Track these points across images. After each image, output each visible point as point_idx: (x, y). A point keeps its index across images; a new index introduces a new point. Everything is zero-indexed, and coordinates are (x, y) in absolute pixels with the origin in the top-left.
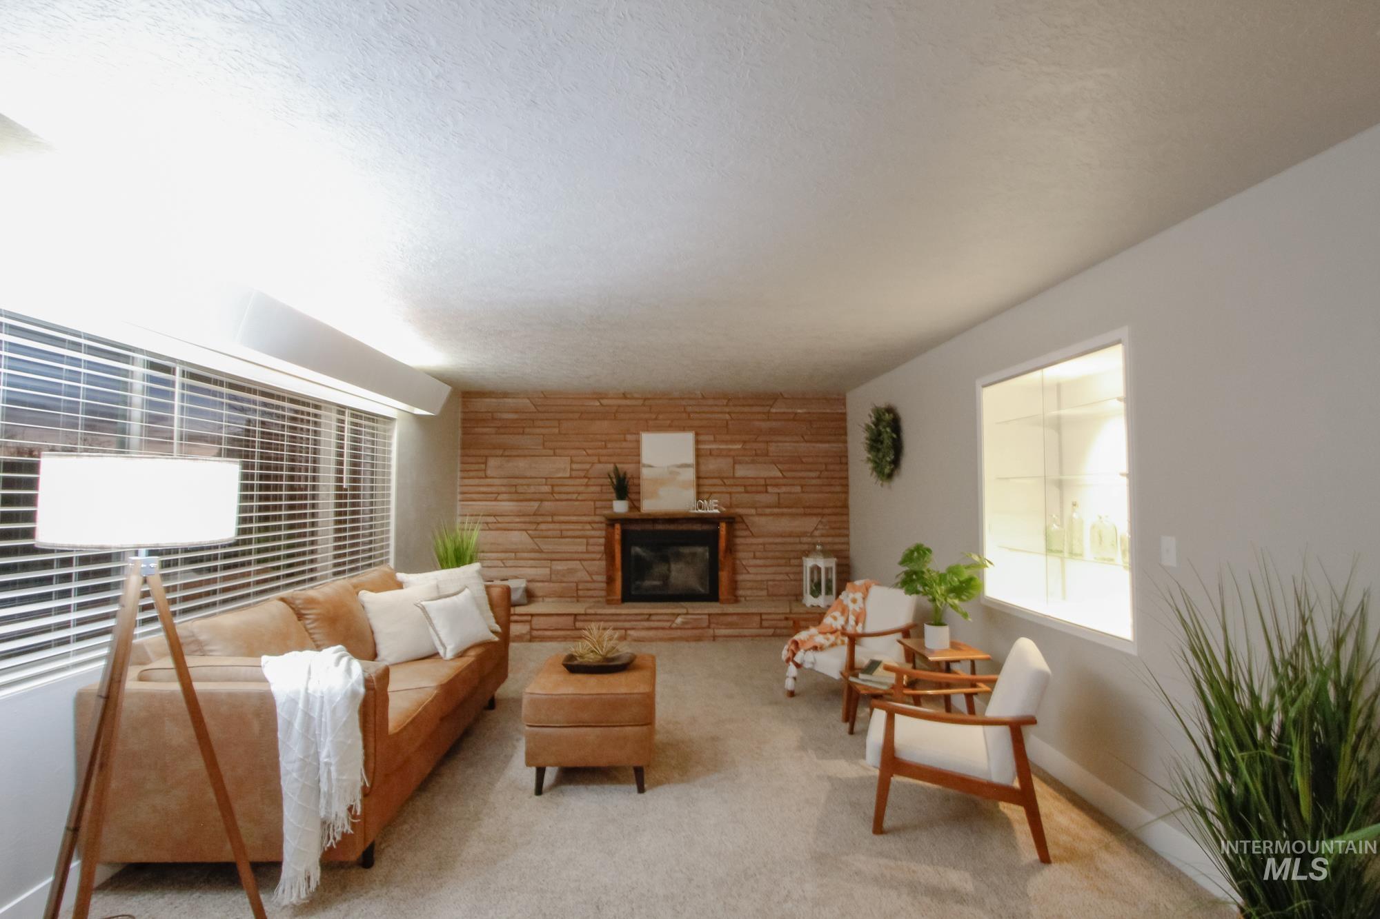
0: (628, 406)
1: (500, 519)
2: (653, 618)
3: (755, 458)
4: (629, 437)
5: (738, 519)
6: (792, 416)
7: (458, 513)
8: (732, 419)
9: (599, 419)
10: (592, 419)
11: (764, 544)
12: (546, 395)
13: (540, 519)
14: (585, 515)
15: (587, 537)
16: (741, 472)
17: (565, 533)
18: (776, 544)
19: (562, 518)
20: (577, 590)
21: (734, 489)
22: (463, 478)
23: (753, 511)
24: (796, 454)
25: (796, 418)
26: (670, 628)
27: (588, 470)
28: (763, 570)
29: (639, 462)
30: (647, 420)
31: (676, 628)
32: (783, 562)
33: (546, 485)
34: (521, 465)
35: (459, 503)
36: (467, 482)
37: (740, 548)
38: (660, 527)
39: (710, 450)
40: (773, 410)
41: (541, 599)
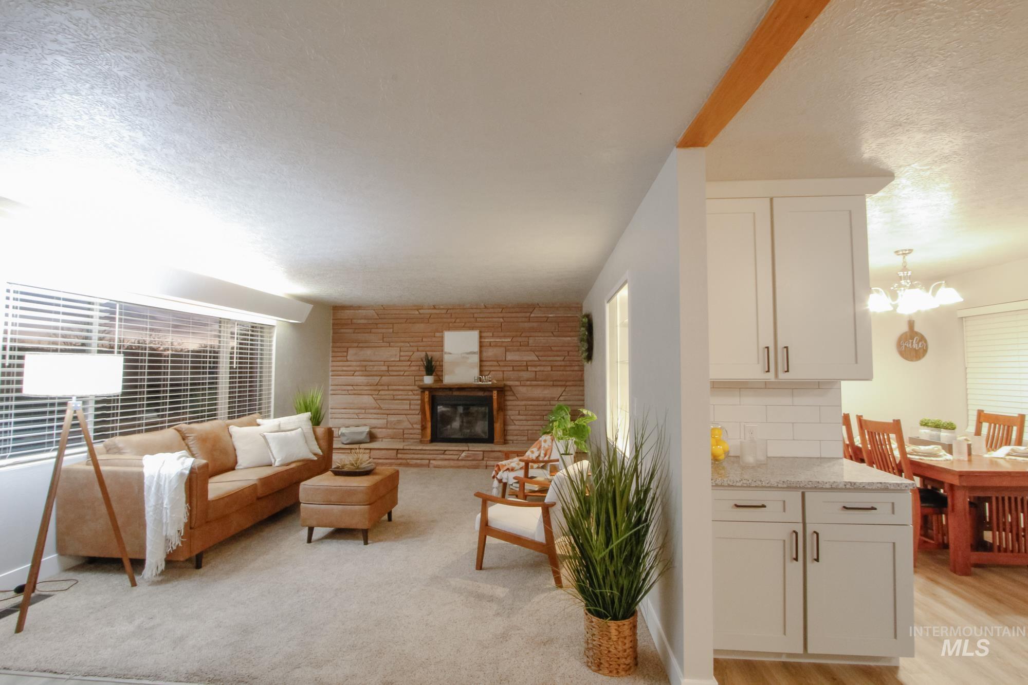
0: (436, 314)
1: (355, 387)
2: (447, 452)
3: (520, 347)
4: (437, 334)
5: (507, 388)
6: (546, 319)
7: (330, 384)
8: (505, 322)
9: (418, 323)
10: (413, 323)
11: (525, 405)
12: (384, 308)
13: (381, 388)
14: (408, 385)
15: (410, 400)
16: (510, 357)
17: (396, 397)
18: (534, 405)
19: (394, 387)
20: (404, 434)
21: (505, 369)
22: (332, 361)
23: (517, 383)
24: (547, 345)
25: (547, 320)
26: (458, 460)
27: (410, 356)
28: (525, 423)
29: (442, 351)
30: (449, 323)
31: (462, 460)
32: (538, 417)
33: (384, 365)
34: (368, 353)
35: (331, 377)
36: (335, 364)
37: (509, 408)
38: (456, 393)
39: (490, 342)
40: (532, 315)
41: (381, 439)
